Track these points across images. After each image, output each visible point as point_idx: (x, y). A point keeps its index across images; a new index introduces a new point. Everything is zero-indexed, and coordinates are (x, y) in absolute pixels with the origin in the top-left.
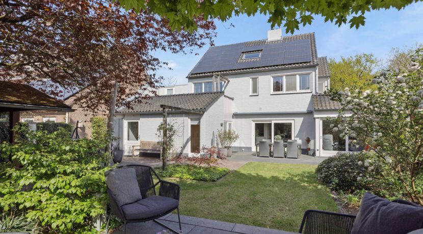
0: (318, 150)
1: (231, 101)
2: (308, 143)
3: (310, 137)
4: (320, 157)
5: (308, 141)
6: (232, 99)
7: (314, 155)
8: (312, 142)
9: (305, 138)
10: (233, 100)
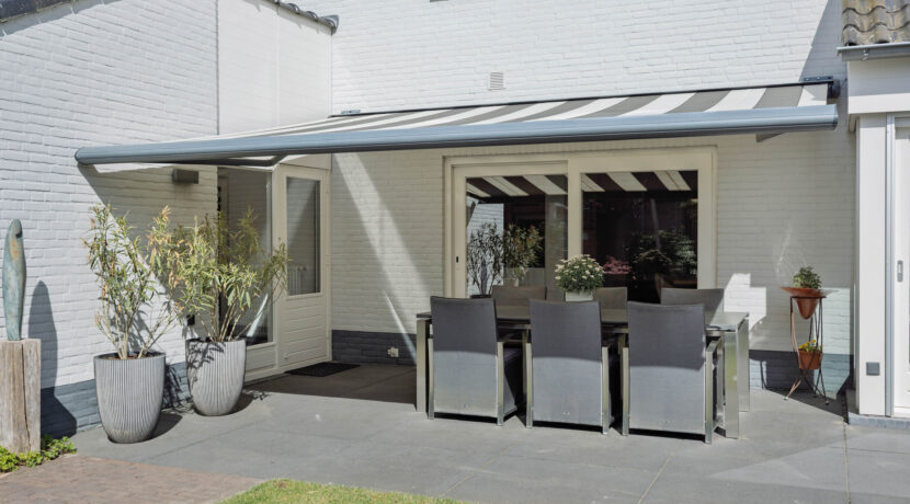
0: (873, 369)
1: (322, 36)
2: (807, 314)
3: (820, 272)
4: (887, 422)
5: (807, 296)
6: (330, 25)
7: (844, 401)
8: (834, 304)
9: (788, 277)
10: (333, 29)
